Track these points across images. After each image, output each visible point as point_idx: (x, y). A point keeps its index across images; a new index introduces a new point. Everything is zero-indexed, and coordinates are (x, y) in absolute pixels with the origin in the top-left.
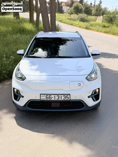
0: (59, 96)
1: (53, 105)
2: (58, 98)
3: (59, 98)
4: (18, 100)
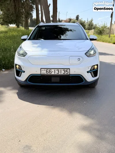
0: (59, 70)
2: (58, 73)
3: (59, 72)
4: (19, 76)
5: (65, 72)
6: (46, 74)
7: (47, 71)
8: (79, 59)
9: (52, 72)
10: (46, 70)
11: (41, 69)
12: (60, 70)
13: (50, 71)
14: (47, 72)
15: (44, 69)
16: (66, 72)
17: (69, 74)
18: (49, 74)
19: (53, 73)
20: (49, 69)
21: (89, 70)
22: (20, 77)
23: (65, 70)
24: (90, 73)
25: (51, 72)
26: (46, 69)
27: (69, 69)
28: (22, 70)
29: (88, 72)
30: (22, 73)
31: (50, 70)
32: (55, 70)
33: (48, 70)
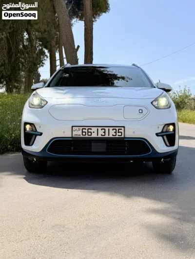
0: (105, 129)
1: (94, 147)
2: (103, 134)
3: (105, 132)
5: (116, 132)
6: (82, 136)
9: (92, 133)
14: (84, 134)
15: (77, 128)
16: (119, 132)
17: (123, 136)
18: (87, 136)
19: (94, 135)
22: (32, 145)
23: (116, 129)
24: (161, 138)
26: (81, 128)
27: (124, 127)
28: (36, 131)
30: (37, 137)
31: (88, 129)
32: (98, 129)
33: (85, 129)
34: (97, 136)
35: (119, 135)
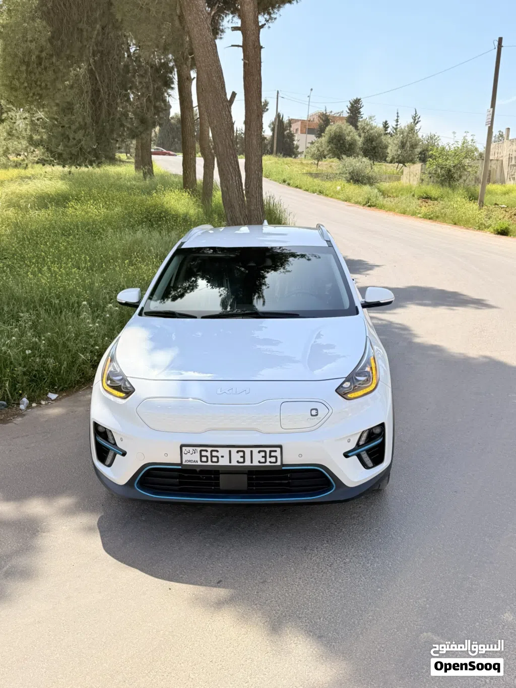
0: (244, 452)
1: (224, 482)
2: (241, 460)
3: (243, 457)
4: (108, 461)
5: (265, 457)
6: (199, 463)
7: (204, 453)
8: (314, 412)
9: (220, 458)
10: (201, 451)
11: (184, 448)
12: (247, 451)
13: (214, 454)
14: (204, 459)
15: (191, 449)
16: (270, 456)
17: (279, 463)
18: (209, 463)
19: (224, 462)
20: (209, 449)
21: (353, 445)
22: (109, 466)
23: (265, 452)
24: (355, 457)
25: (217, 457)
26: (199, 449)
27: (280, 447)
28: (115, 444)
29: (346, 455)
30: (118, 456)
31: (212, 451)
32: (230, 451)
33: (207, 451)
34: (228, 464)
35: (270, 462)
